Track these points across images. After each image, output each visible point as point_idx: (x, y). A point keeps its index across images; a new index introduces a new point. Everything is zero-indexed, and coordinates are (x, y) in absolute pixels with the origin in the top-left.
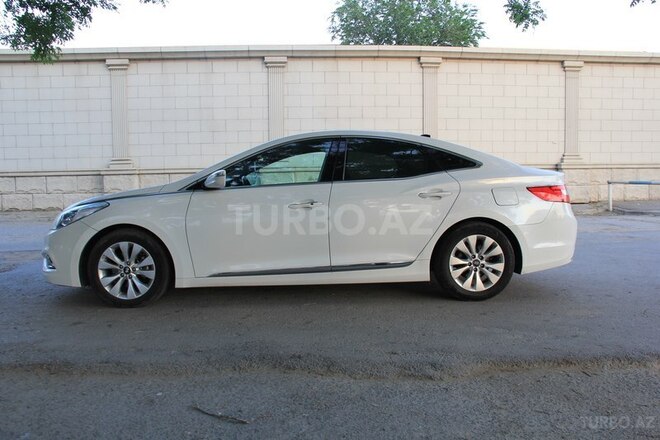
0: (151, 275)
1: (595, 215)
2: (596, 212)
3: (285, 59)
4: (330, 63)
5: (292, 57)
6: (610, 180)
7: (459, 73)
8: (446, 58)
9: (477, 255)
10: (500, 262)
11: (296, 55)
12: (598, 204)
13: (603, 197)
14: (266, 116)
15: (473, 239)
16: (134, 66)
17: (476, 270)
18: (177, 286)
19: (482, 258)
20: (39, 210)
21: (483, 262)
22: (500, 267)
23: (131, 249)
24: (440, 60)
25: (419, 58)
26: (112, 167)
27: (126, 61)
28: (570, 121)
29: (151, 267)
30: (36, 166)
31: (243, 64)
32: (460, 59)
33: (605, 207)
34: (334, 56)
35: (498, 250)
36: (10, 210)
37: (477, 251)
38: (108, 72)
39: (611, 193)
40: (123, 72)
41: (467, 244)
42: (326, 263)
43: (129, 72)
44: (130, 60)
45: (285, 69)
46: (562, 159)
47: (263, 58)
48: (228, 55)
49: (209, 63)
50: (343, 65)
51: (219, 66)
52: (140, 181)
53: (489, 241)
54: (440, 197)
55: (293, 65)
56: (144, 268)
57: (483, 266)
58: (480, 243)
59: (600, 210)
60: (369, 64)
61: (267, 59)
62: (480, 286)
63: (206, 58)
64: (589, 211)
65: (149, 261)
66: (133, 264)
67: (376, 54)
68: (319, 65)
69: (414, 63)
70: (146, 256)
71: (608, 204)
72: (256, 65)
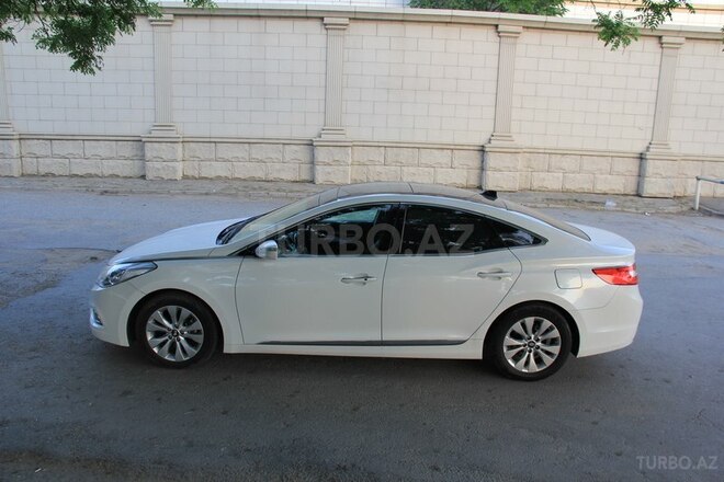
0: (200, 339)
1: (679, 213)
2: (680, 210)
3: (346, 21)
4: (397, 27)
5: (354, 19)
6: (699, 175)
7: (540, 45)
8: (527, 28)
9: (533, 336)
10: (557, 344)
11: (358, 17)
12: (683, 201)
13: (690, 192)
14: (323, 84)
15: (530, 321)
16: (179, 21)
17: (530, 352)
18: (225, 351)
19: (538, 340)
20: (77, 175)
21: (539, 344)
22: (556, 349)
23: (179, 312)
24: (520, 29)
25: (497, 26)
26: (154, 134)
27: (171, 17)
28: (661, 106)
29: (199, 332)
30: (73, 129)
31: (299, 24)
32: (544, 28)
33: (691, 204)
34: (403, 20)
35: (556, 333)
36: (46, 175)
37: (534, 332)
38: (151, 28)
39: (699, 188)
40: (167, 28)
41: (523, 325)
42: (377, 338)
43: (173, 28)
44: (175, 15)
45: (346, 32)
46: (648, 148)
47: (322, 19)
48: (283, 14)
49: (262, 22)
50: (411, 30)
51: (273, 25)
52: (184, 150)
53: (547, 323)
54: (500, 278)
55: (354, 26)
56: (192, 332)
57: (538, 347)
58: (537, 325)
59: (685, 208)
60: (440, 30)
61: (326, 20)
62: (534, 367)
63: (259, 17)
64: (672, 209)
65: (198, 325)
66: (181, 327)
67: (448, 20)
68: (385, 28)
69: (491, 32)
70: (195, 321)
71: (694, 200)
72: (314, 26)
